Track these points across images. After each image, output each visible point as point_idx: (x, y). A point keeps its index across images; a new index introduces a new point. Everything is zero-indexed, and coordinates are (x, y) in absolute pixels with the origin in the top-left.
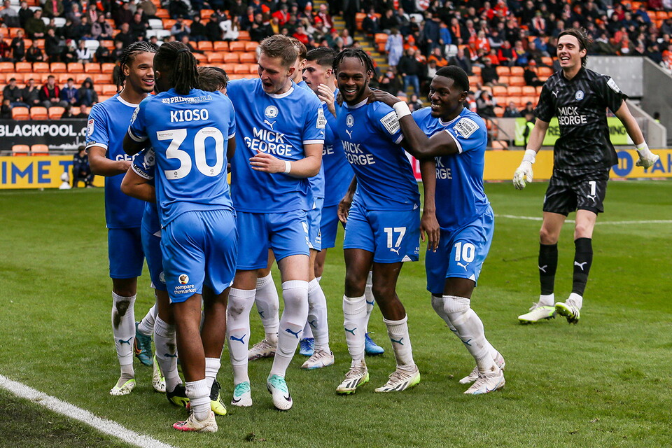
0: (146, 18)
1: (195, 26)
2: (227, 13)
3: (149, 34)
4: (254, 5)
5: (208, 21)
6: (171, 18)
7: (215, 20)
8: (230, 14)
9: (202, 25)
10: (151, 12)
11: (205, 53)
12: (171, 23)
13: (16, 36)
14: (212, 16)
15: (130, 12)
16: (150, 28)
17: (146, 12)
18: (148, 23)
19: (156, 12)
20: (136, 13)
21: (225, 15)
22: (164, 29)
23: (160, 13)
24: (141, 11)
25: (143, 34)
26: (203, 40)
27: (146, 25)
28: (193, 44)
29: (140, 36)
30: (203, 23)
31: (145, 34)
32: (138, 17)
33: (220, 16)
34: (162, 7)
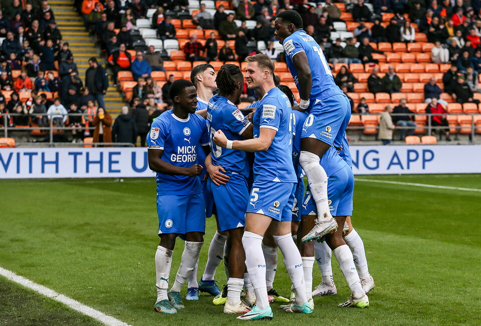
0: (331, 20)
1: (376, 28)
2: (406, 16)
3: (334, 36)
4: (433, 9)
5: (388, 23)
6: (354, 20)
7: (395, 22)
8: (409, 17)
9: (382, 27)
10: (336, 15)
11: (385, 53)
12: (354, 25)
13: (209, 37)
14: (392, 19)
15: (316, 15)
16: (334, 30)
17: (331, 16)
18: (333, 26)
19: (340, 15)
20: (322, 16)
21: (404, 18)
22: (348, 31)
23: (345, 16)
24: (326, 14)
25: (327, 35)
26: (383, 41)
27: (331, 28)
28: (374, 45)
29: (324, 37)
30: (384, 25)
31: (330, 35)
32: (323, 20)
33: (400, 19)
34: (347, 11)
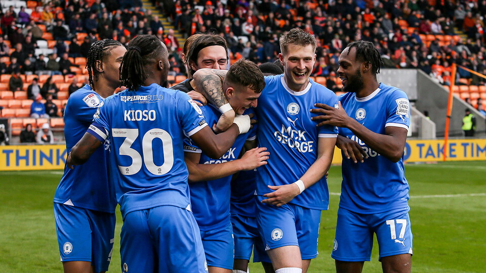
0: (35, 39)
1: (73, 45)
2: (97, 36)
3: (38, 52)
4: (118, 30)
5: (82, 42)
6: (54, 39)
7: (88, 41)
10: (39, 35)
11: (81, 67)
14: (85, 38)
15: (22, 35)
16: (38, 47)
17: (35, 35)
18: (36, 44)
19: (42, 35)
20: (27, 36)
21: (96, 38)
22: (49, 48)
23: (46, 35)
24: (30, 34)
25: (32, 52)
26: (79, 56)
27: (35, 45)
28: (71, 60)
29: (30, 53)
30: (79, 43)
31: (34, 52)
32: (29, 39)
33: (92, 38)
34: (47, 31)
